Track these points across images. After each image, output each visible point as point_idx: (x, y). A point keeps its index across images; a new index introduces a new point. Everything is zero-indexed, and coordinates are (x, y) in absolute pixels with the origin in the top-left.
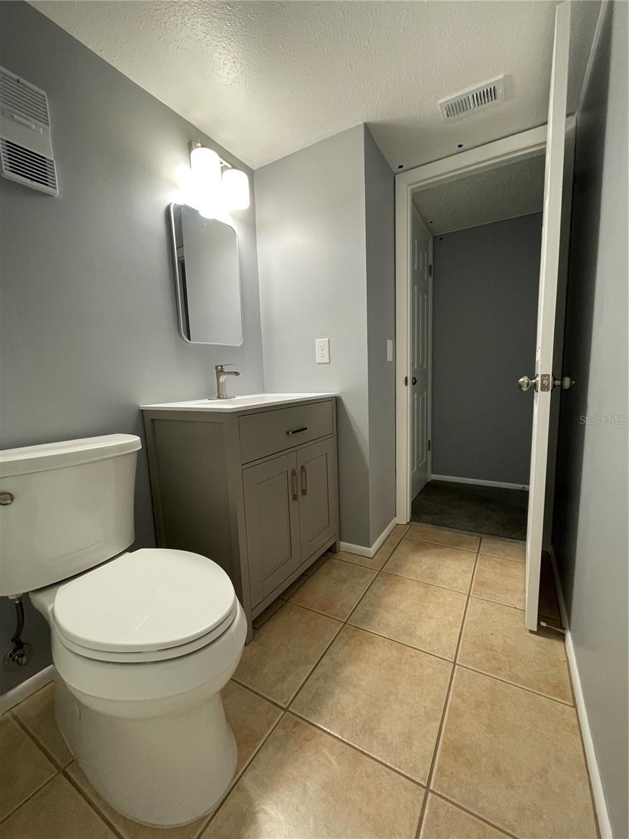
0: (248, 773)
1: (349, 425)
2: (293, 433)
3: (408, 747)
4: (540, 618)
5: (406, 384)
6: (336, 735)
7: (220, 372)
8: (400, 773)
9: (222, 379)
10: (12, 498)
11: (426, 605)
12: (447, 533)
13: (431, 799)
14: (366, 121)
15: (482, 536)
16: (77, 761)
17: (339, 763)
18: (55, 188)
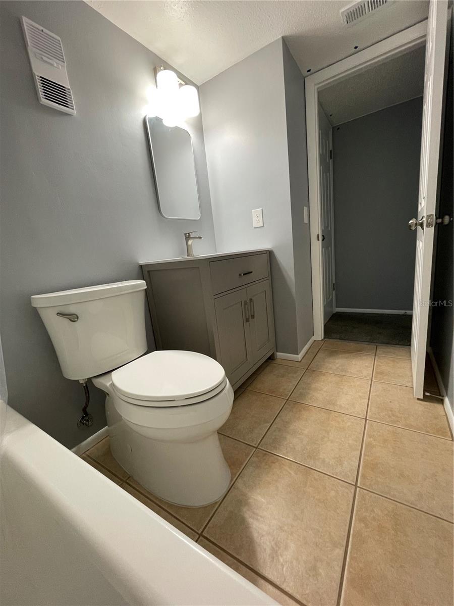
0: (239, 480)
1: (279, 270)
2: (244, 275)
3: (340, 465)
4: (425, 391)
5: (318, 240)
6: (291, 460)
7: (188, 237)
8: (337, 479)
9: (190, 242)
10: (78, 318)
11: (342, 387)
12: (352, 345)
13: (359, 491)
14: (283, 35)
15: (378, 344)
16: (132, 477)
17: (296, 474)
18: (73, 109)
